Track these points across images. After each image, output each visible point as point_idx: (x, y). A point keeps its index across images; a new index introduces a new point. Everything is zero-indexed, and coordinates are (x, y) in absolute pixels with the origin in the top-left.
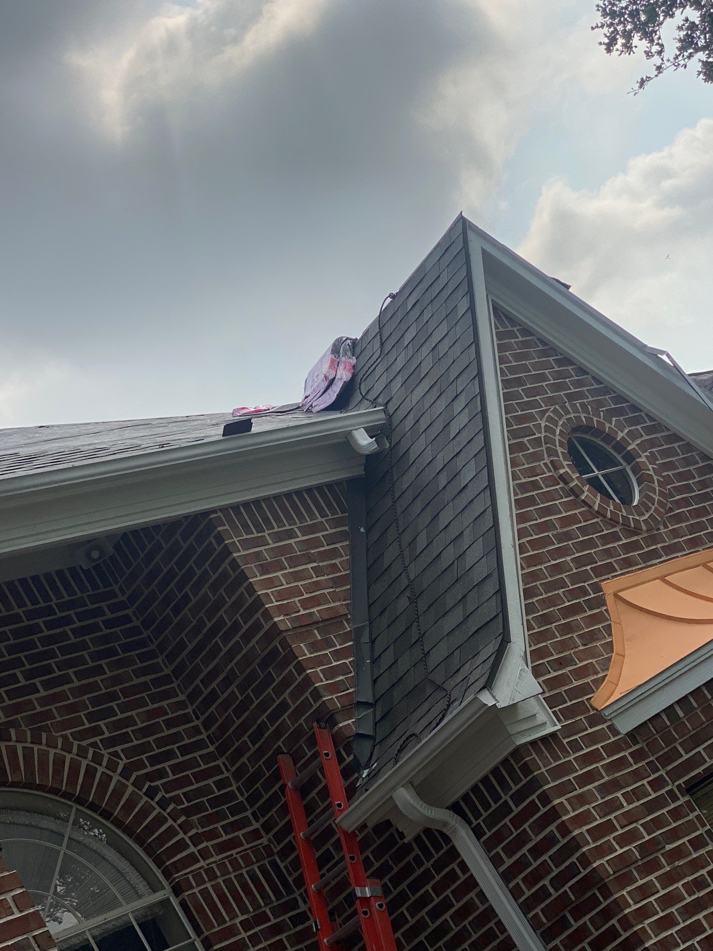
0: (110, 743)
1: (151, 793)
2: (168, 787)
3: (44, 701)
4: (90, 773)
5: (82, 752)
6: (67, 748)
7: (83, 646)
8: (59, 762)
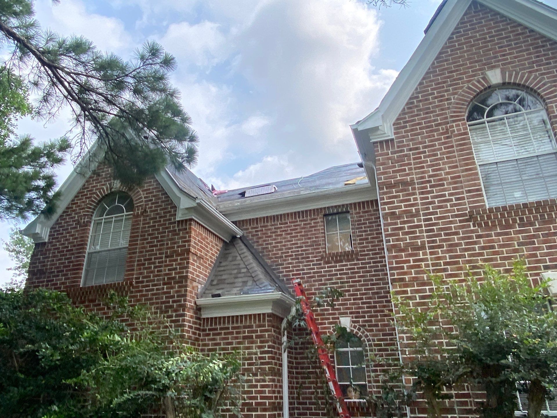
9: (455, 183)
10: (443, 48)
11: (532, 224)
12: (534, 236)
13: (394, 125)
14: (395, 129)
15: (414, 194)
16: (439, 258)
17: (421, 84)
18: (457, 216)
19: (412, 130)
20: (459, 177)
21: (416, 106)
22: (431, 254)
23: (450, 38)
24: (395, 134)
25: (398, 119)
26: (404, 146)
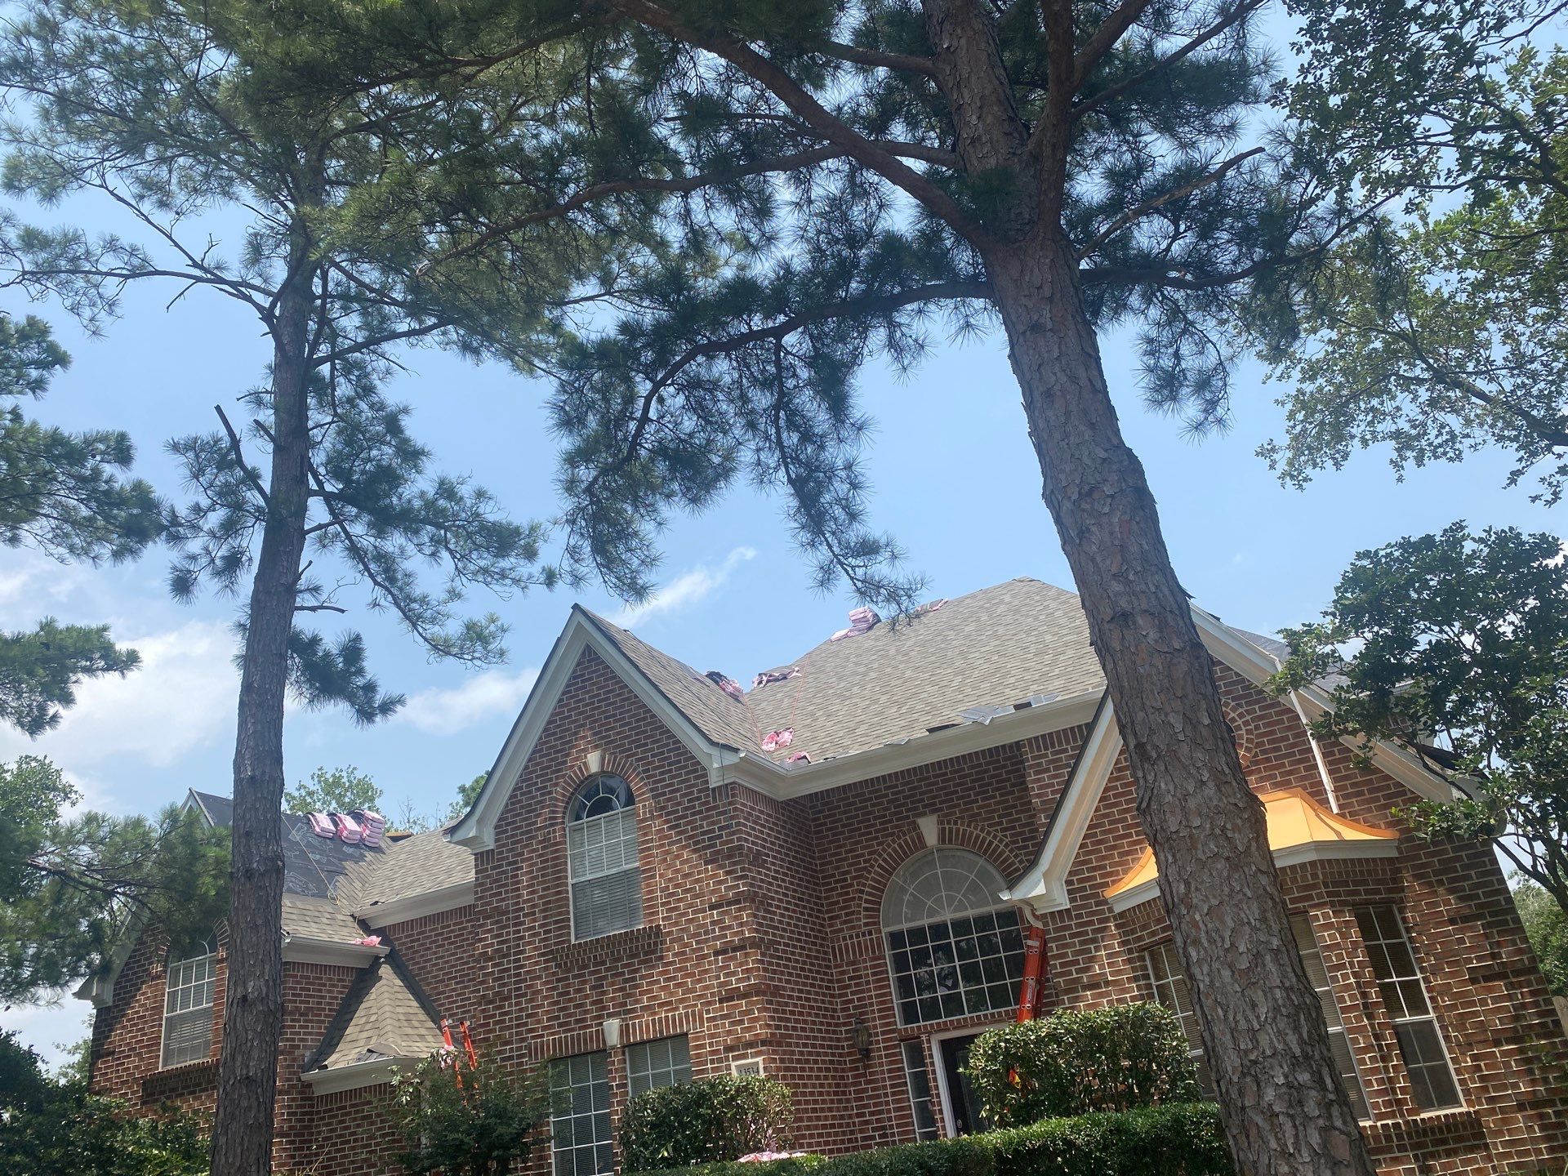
0: (1006, 829)
1: (1016, 856)
2: (1026, 854)
3: (979, 808)
4: (991, 843)
5: (989, 833)
6: (982, 830)
7: (1009, 780)
8: (978, 837)
9: (545, 910)
10: (552, 715)
11: (603, 963)
12: (605, 977)
13: (496, 827)
14: (497, 834)
15: (507, 926)
16: (521, 1010)
17: (526, 767)
18: (543, 955)
19: (512, 836)
20: (549, 902)
21: (520, 801)
22: (517, 1004)
23: (560, 700)
24: (497, 841)
25: (500, 820)
26: (503, 859)
